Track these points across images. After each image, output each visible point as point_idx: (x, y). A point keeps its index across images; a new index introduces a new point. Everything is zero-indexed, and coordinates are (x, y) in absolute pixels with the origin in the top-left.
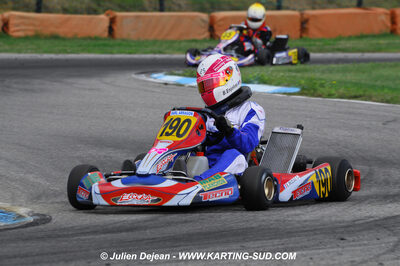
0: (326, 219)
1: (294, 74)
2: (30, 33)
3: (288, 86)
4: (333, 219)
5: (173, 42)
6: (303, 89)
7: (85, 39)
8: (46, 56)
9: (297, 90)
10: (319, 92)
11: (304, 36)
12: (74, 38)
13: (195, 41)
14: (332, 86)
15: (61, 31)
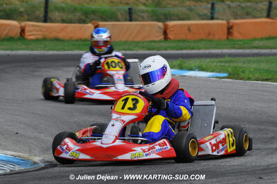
0: (249, 165)
1: (223, 64)
2: (39, 37)
3: (220, 72)
4: (254, 164)
5: (138, 42)
6: (230, 74)
7: (77, 40)
8: (51, 52)
9: (226, 75)
10: (241, 77)
11: (230, 37)
12: (70, 40)
13: (155, 42)
14: (250, 72)
15: (61, 35)
